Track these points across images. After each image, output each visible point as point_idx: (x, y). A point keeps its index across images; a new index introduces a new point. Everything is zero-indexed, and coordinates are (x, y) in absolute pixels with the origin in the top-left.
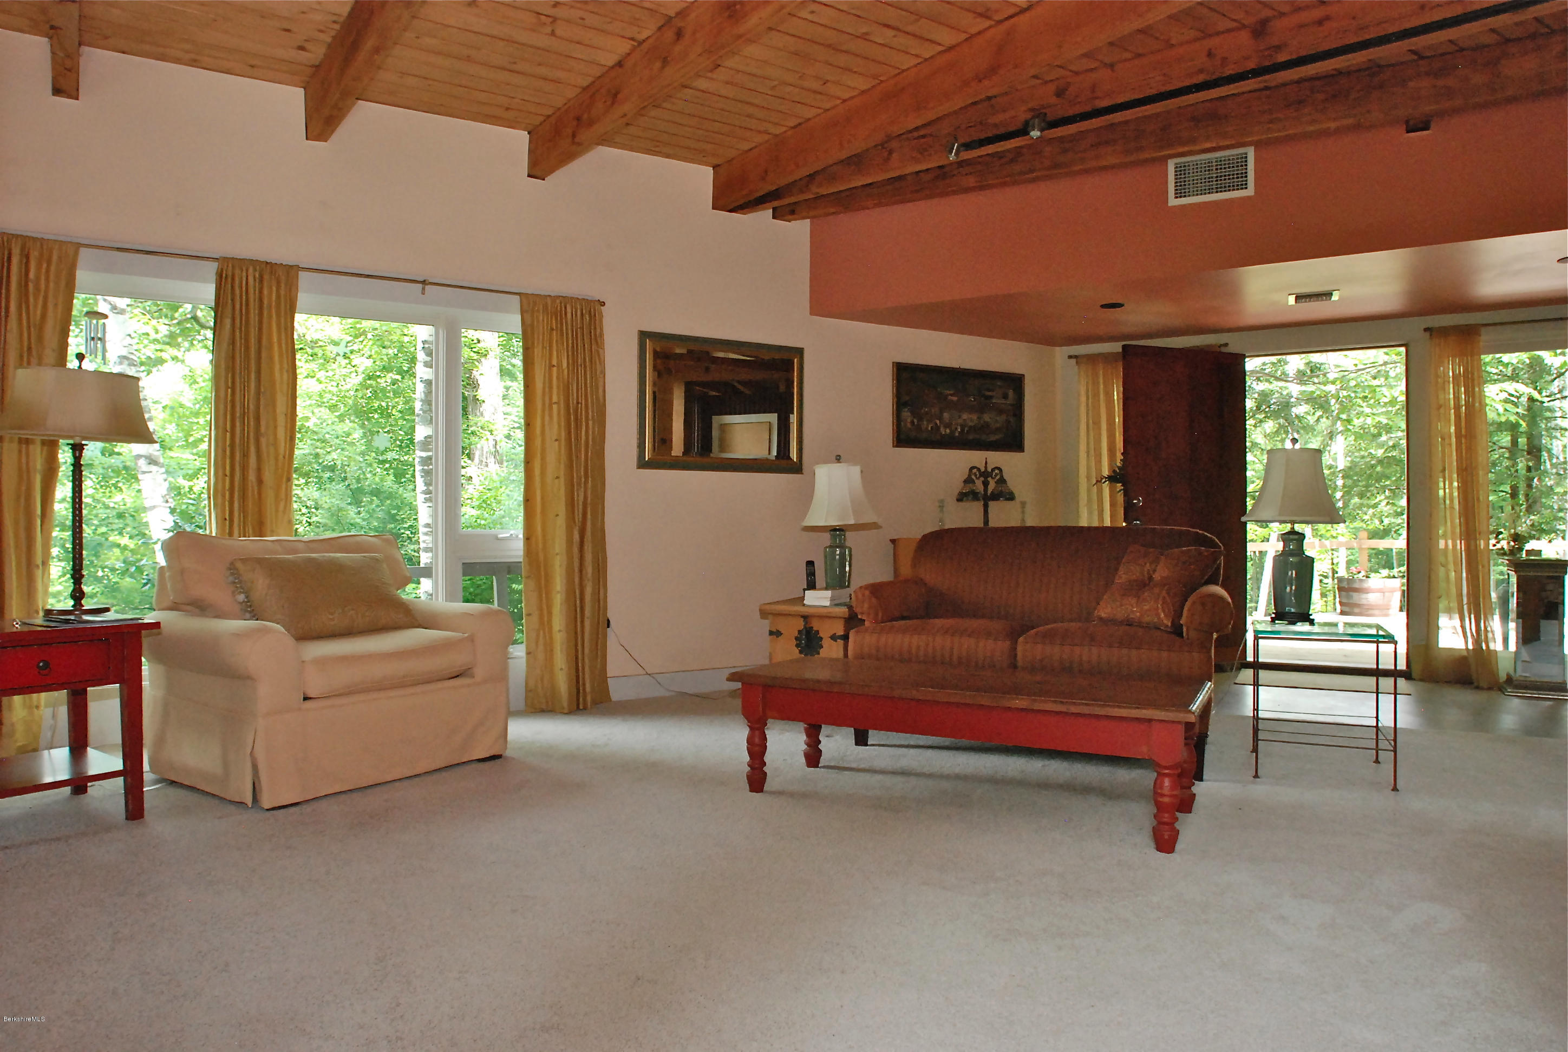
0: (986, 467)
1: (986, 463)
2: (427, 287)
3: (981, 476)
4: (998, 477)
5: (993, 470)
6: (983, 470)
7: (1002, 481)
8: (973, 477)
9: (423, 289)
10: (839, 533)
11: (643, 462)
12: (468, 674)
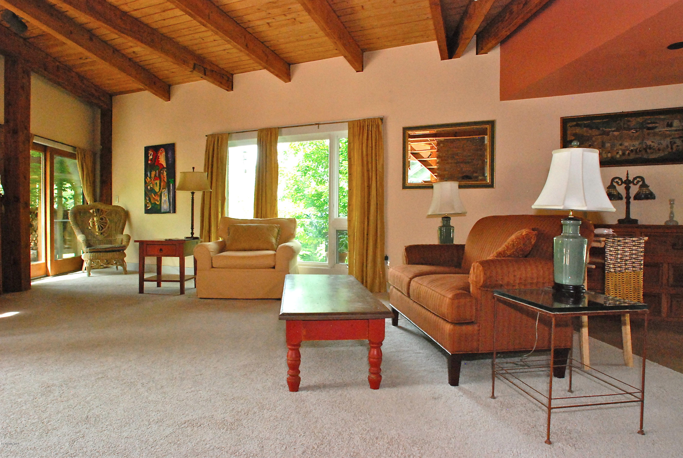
0: (627, 177)
1: (628, 174)
2: (320, 126)
3: (622, 182)
4: (640, 183)
5: (635, 179)
6: (624, 179)
7: (644, 185)
8: (615, 184)
9: (318, 127)
10: (446, 219)
11: (405, 186)
12: (274, 268)
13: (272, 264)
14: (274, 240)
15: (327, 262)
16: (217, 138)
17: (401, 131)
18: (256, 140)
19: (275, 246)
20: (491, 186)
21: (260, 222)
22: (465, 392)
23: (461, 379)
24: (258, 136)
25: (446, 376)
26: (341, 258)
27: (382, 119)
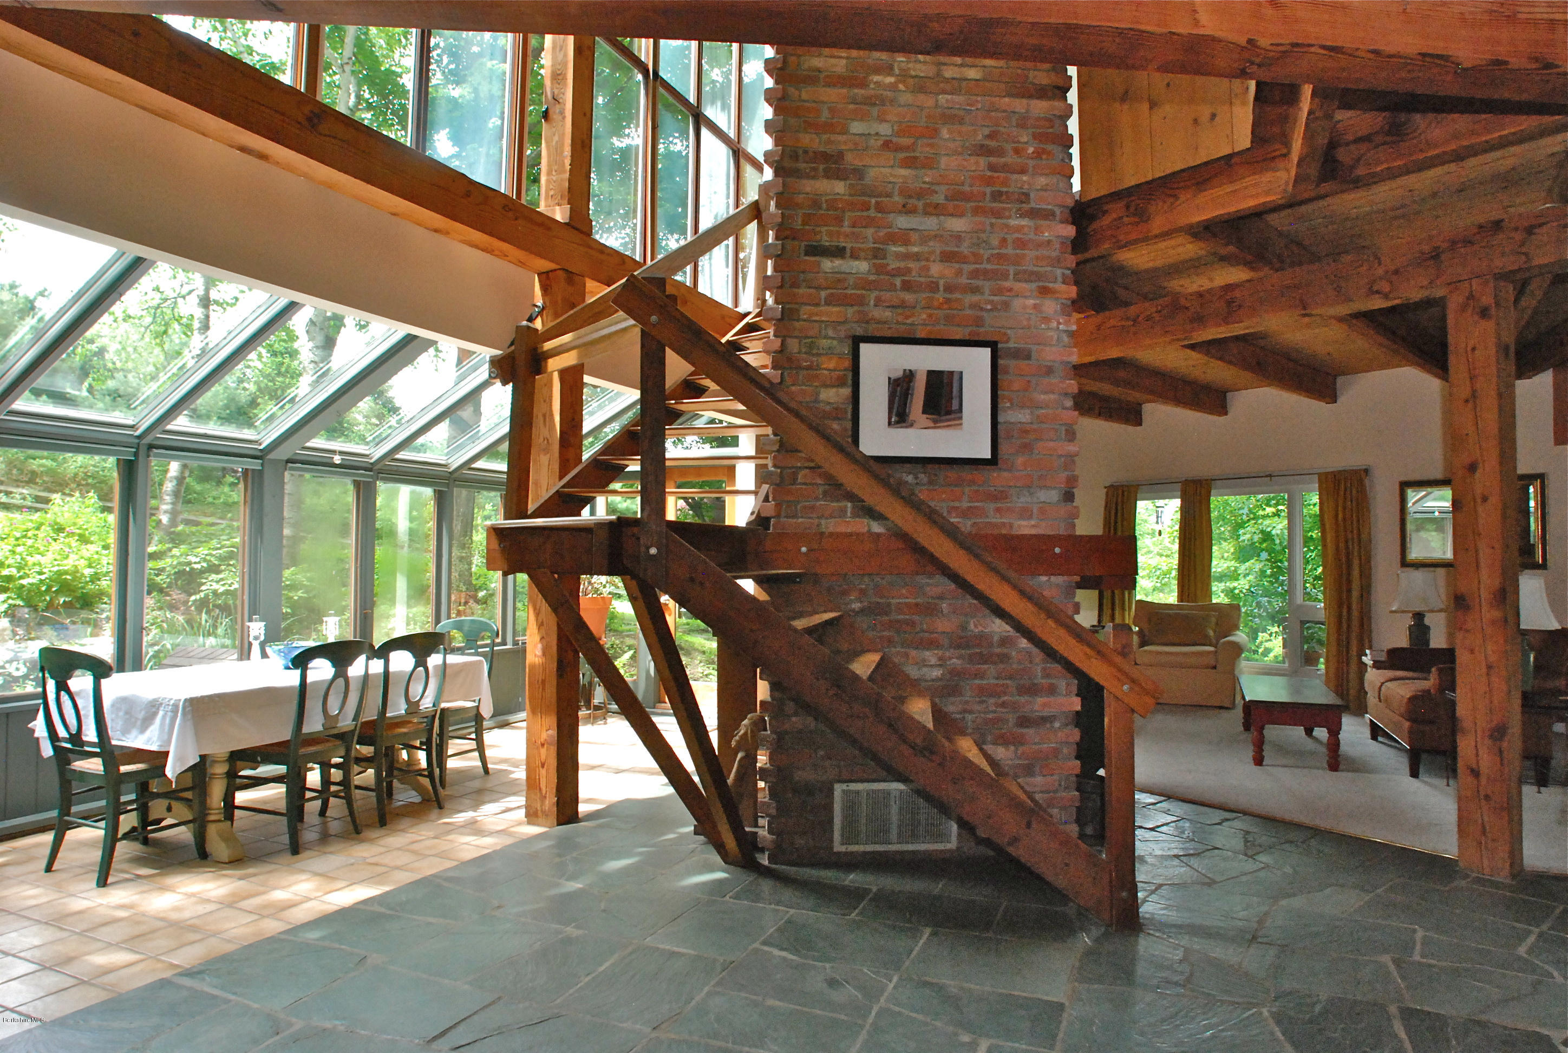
2: (1272, 478)
10: (1419, 616)
11: (1405, 563)
12: (1215, 667)
13: (1213, 663)
14: (1211, 633)
15: (1287, 665)
16: (1120, 492)
17: (1397, 487)
18: (1179, 493)
19: (1214, 641)
20: (1544, 566)
21: (1191, 608)
22: (1426, 783)
23: (1421, 770)
24: (1182, 491)
25: (1407, 770)
26: (1310, 659)
27: (1366, 471)
